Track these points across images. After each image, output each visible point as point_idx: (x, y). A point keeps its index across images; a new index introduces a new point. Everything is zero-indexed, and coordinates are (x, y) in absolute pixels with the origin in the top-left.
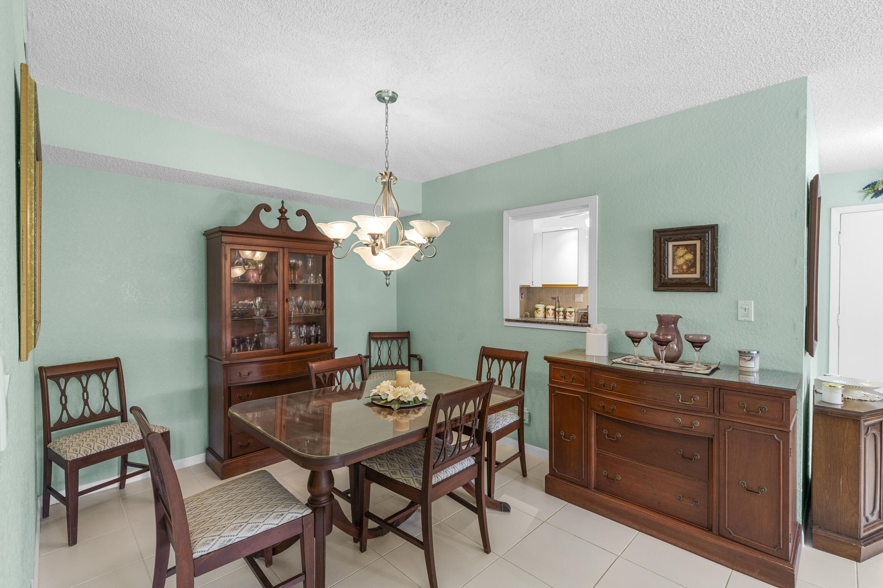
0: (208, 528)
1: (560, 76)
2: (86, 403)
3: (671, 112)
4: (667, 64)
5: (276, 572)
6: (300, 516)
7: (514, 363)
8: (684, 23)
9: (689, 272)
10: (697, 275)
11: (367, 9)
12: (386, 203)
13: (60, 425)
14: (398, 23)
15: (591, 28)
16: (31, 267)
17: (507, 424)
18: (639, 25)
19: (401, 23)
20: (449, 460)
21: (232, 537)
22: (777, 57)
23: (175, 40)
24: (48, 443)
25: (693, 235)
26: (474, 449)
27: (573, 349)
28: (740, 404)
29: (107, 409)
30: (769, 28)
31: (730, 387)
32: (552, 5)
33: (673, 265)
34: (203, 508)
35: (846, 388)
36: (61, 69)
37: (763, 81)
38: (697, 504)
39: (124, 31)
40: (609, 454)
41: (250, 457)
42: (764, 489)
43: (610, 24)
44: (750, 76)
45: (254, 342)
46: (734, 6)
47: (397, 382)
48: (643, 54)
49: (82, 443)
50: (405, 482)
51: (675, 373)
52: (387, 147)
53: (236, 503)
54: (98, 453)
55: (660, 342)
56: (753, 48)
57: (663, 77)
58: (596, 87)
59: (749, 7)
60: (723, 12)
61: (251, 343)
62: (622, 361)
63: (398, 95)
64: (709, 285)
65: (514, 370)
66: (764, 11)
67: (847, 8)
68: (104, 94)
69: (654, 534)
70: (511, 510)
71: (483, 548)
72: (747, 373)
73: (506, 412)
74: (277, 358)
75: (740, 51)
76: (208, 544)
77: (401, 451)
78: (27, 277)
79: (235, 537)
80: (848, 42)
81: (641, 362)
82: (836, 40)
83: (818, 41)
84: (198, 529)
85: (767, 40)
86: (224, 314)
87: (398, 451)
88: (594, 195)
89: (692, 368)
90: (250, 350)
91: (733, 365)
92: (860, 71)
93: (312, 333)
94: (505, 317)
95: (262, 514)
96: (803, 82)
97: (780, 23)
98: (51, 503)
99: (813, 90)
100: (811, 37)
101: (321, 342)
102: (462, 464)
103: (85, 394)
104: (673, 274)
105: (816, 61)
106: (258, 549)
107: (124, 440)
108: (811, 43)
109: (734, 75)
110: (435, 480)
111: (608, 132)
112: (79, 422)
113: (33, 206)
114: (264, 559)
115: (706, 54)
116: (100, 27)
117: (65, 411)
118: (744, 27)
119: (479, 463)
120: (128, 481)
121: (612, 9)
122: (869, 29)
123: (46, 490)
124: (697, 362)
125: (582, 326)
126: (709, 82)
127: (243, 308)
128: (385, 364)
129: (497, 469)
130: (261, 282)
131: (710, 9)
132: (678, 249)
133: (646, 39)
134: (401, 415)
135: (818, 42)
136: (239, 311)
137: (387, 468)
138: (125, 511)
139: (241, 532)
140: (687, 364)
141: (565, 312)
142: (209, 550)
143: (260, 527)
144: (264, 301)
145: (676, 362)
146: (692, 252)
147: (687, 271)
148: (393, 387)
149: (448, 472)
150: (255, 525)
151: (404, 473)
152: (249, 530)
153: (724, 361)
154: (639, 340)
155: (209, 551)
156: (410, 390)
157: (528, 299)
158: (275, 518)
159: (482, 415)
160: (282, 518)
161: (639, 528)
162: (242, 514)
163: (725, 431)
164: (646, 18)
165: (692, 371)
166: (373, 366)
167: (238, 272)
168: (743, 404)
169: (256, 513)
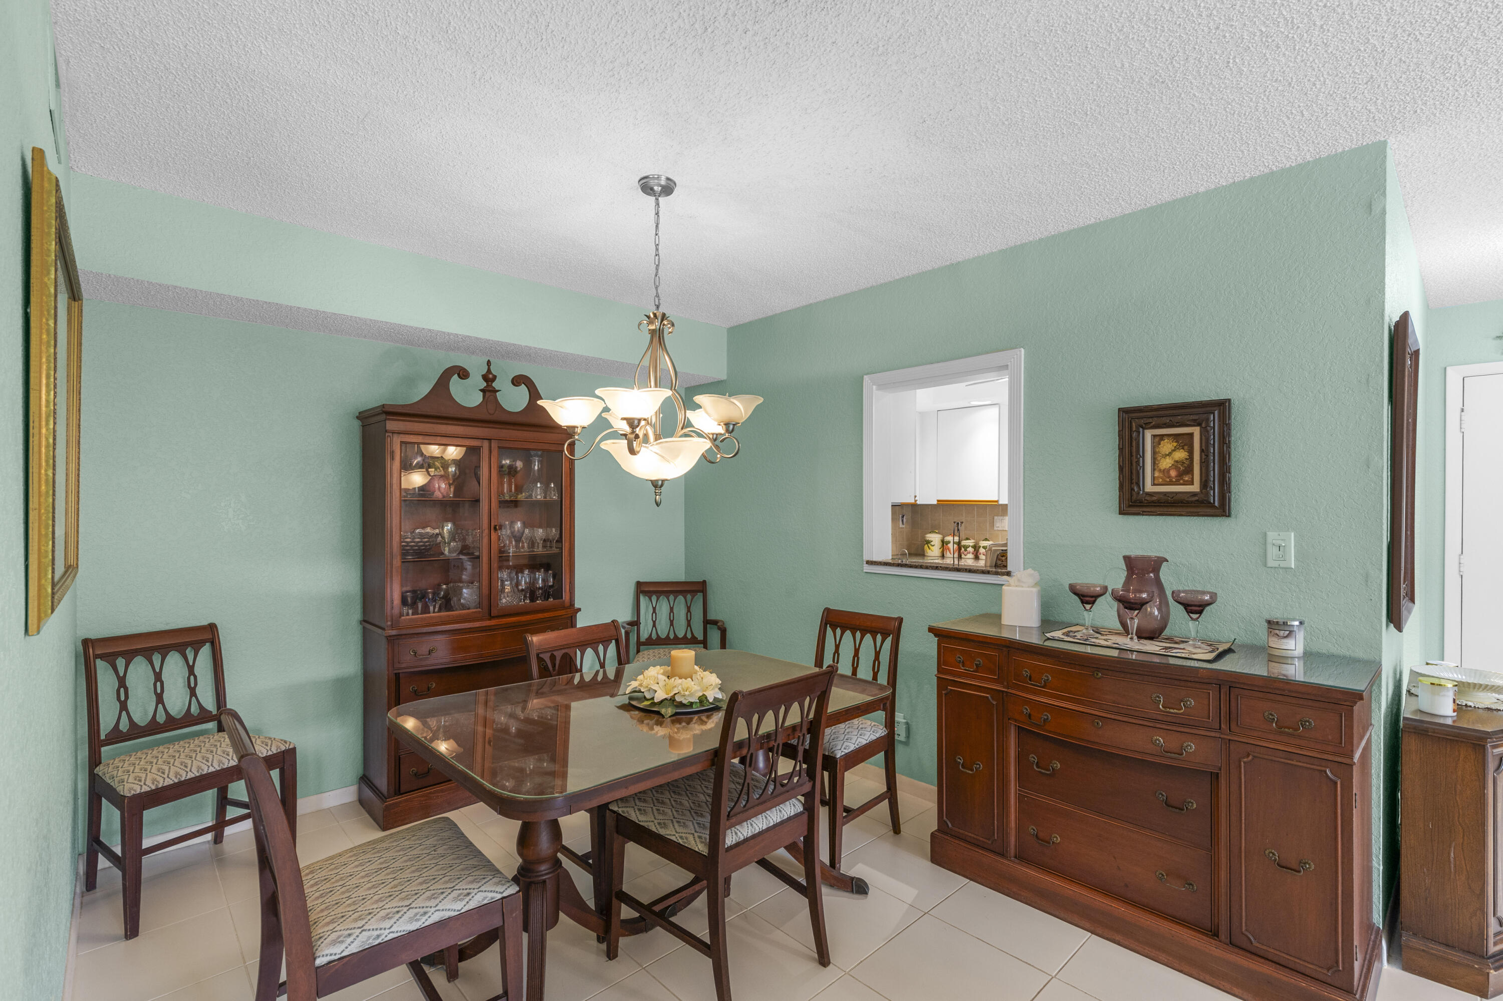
0: (343, 914)
1: (950, 147)
2: (160, 699)
3: (1149, 205)
4: (1136, 125)
5: (463, 991)
6: (499, 896)
7: (879, 638)
8: (1160, 55)
9: (1181, 481)
10: (1195, 488)
11: (614, 43)
12: (655, 362)
13: (116, 736)
14: (668, 65)
15: (997, 66)
16: (47, 481)
17: (864, 742)
18: (1080, 59)
19: (673, 64)
20: (757, 805)
21: (383, 931)
22: (1329, 108)
23: (300, 99)
24: (96, 767)
25: (1186, 417)
26: (801, 785)
27: (981, 613)
28: (1266, 714)
29: (194, 710)
30: (1311, 59)
31: (1248, 685)
32: (927, 30)
33: (1154, 470)
34: (337, 881)
35: (1462, 687)
36: (118, 147)
37: (1309, 150)
38: (1193, 888)
39: (217, 85)
40: (1039, 797)
41: (430, 793)
42: (1309, 864)
43: (1029, 59)
44: (1285, 142)
45: (440, 598)
46: (1245, 25)
47: (672, 669)
48: (1091, 109)
49: (150, 767)
50: (681, 841)
51: (1157, 660)
52: (657, 269)
53: (393, 872)
54: (175, 784)
55: (1128, 604)
56: (1286, 94)
57: (1129, 146)
58: (1015, 165)
59: (1271, 25)
60: (1227, 35)
61: (436, 600)
62: (1063, 637)
63: (676, 182)
64: (1216, 504)
65: (878, 650)
66: (1299, 32)
67: (1448, 22)
68: (190, 186)
69: (1117, 938)
70: (870, 893)
71: (816, 956)
72: (1283, 659)
73: (864, 721)
74: (477, 626)
75: (1263, 99)
76: (342, 942)
77: (678, 787)
78: (40, 496)
79: (388, 931)
80: (1456, 80)
81: (1096, 638)
82: (1434, 77)
83: (1400, 80)
84: (327, 916)
85: (1309, 80)
86: (389, 552)
87: (673, 787)
88: (1016, 348)
89: (1184, 649)
90: (434, 612)
91: (1258, 644)
92: (1482, 130)
93: (538, 583)
94: (866, 557)
95: (434, 892)
96: (1380, 149)
97: (1329, 51)
98: (100, 867)
99: (1399, 164)
100: (1387, 73)
101: (554, 599)
102: (780, 811)
103: (158, 684)
104: (1154, 484)
105: (1401, 114)
106: (427, 952)
107: (220, 762)
108: (1390, 84)
109: (1256, 140)
110: (730, 839)
111: (1041, 240)
112: (149, 731)
113: (52, 380)
114: (445, 967)
115: (1203, 106)
116: (177, 80)
117: (124, 713)
118: (1267, 59)
119: (809, 810)
120: (229, 831)
121: (1032, 34)
122: (1493, 58)
123: (92, 845)
124: (1194, 639)
125: (997, 573)
126: (1212, 153)
127: (421, 542)
128: (663, 636)
129: (847, 820)
130: (454, 497)
131: (1203, 30)
132: (1162, 442)
133: (1095, 82)
134: (678, 726)
135: (1401, 82)
136: (414, 546)
137: (653, 817)
138: (220, 882)
139: (398, 922)
140: (1176, 643)
141: (976, 548)
142: (342, 952)
143: (430, 914)
144: (457, 529)
145: (1157, 638)
146: (1186, 447)
147: (1177, 481)
148: (665, 678)
149: (754, 825)
150: (422, 911)
151: (680, 826)
152: (411, 920)
153: (1243, 637)
154: (1093, 599)
155: (344, 954)
156: (693, 683)
157: (914, 524)
158: (456, 899)
159: (814, 728)
160: (467, 899)
161: (1092, 929)
162: (401, 891)
163: (1240, 762)
164: (1092, 48)
165: (1183, 655)
166: (643, 639)
167: (417, 479)
168: (1271, 714)
169: (424, 891)
